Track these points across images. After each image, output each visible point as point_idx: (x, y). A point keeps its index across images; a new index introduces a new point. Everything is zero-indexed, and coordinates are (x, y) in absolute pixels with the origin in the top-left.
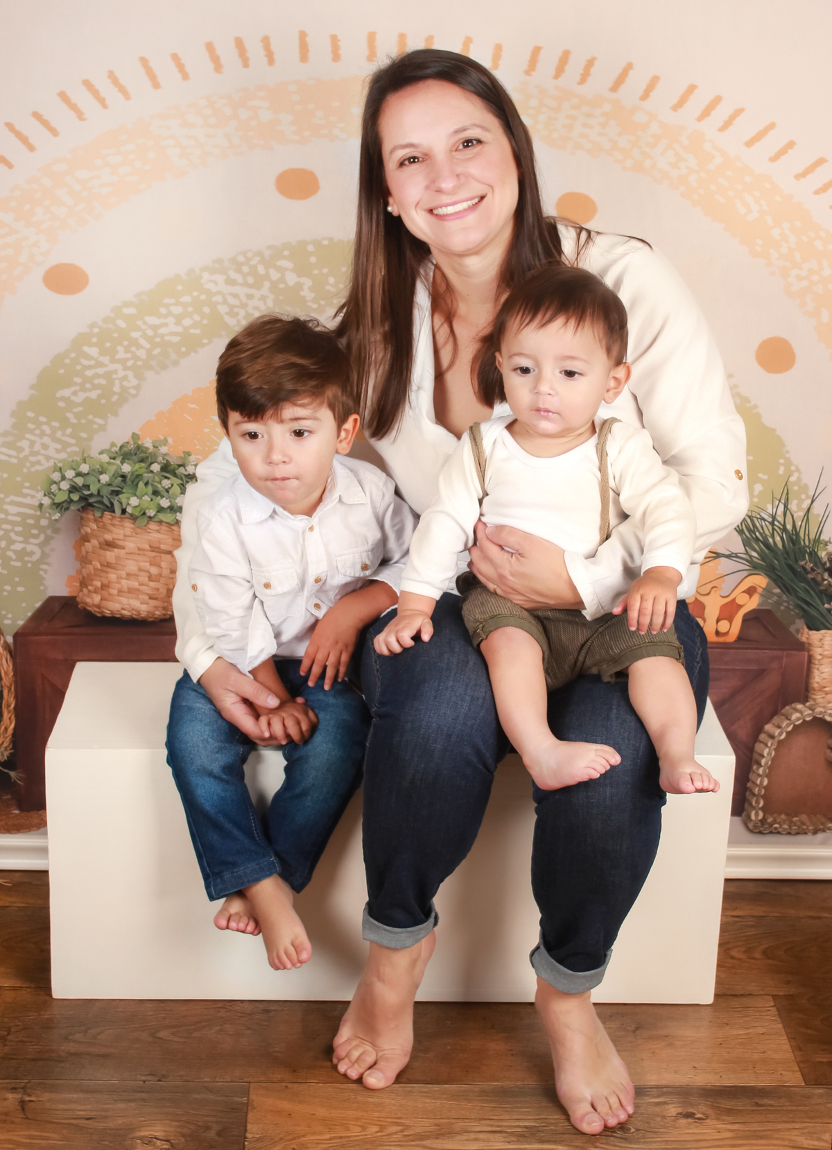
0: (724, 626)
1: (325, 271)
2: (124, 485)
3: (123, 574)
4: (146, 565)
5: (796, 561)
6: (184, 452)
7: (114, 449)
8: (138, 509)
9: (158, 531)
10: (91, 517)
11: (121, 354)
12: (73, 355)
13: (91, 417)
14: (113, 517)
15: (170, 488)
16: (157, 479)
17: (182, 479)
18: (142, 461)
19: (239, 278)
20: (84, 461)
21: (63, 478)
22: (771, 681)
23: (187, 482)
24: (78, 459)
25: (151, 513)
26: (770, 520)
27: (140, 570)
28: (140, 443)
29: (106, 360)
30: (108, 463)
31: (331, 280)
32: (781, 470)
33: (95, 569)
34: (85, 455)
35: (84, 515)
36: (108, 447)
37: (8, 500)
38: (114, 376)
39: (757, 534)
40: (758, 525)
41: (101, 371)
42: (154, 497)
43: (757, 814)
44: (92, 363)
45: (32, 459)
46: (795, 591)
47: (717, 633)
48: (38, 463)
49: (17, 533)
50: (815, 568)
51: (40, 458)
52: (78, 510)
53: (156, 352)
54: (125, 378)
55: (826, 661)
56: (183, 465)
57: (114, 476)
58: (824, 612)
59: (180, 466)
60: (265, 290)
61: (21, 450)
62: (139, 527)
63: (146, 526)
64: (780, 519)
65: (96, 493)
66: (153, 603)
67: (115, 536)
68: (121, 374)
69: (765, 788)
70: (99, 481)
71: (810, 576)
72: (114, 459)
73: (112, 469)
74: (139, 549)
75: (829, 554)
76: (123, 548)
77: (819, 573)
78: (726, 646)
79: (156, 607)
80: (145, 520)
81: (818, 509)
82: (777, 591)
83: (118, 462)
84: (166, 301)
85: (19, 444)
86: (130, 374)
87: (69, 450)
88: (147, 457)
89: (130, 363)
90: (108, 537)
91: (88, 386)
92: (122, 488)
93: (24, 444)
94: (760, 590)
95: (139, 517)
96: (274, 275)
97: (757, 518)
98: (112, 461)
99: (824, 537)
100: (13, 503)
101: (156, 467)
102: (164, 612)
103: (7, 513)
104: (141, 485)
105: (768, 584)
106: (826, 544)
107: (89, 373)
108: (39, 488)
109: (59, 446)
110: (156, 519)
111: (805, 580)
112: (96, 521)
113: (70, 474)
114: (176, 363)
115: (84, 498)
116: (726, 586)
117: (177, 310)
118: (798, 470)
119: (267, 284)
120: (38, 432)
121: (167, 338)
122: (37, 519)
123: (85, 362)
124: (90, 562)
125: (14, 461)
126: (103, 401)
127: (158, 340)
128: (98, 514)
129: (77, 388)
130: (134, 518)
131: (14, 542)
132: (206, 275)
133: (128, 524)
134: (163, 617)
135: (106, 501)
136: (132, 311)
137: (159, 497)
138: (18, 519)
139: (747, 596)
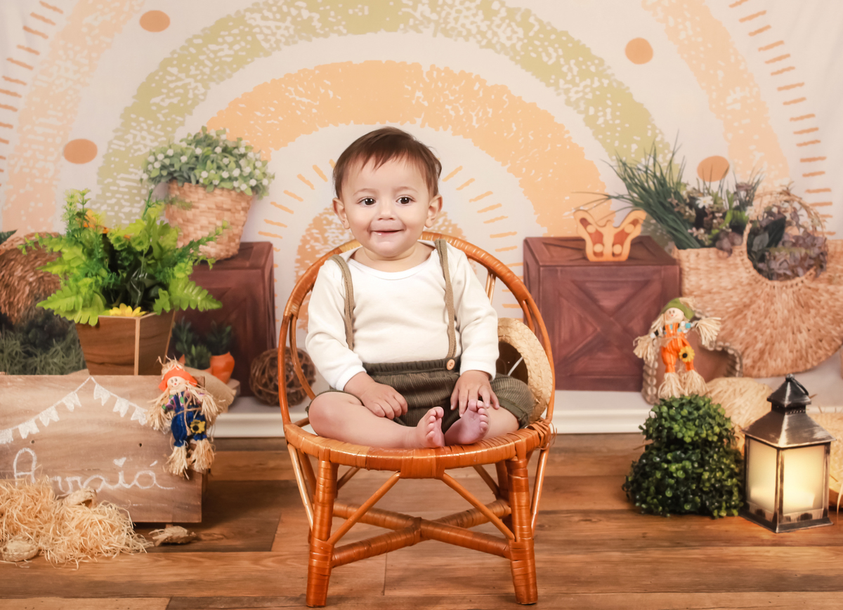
0: (618, 249)
1: (328, 7)
2: (196, 163)
3: (198, 226)
4: (213, 220)
5: (665, 198)
6: (237, 138)
7: (191, 138)
8: (207, 180)
9: (221, 195)
10: (175, 186)
11: (193, 72)
12: (161, 73)
13: (174, 116)
14: (191, 187)
15: (228, 164)
16: (219, 158)
17: (236, 157)
18: (209, 145)
19: (270, 15)
20: (170, 147)
21: (156, 160)
22: (655, 288)
23: (240, 159)
24: (166, 146)
25: (216, 182)
26: (644, 169)
27: (210, 223)
28: (207, 133)
29: (182, 76)
30: (187, 148)
31: (332, 13)
32: (649, 133)
33: (179, 224)
34: (171, 143)
35: (171, 186)
36: (185, 136)
37: (119, 177)
38: (189, 87)
39: (636, 180)
40: (636, 174)
41: (179, 84)
42: (218, 171)
43: (652, 390)
44: (174, 78)
45: (135, 147)
46: (666, 221)
47: (614, 255)
48: (139, 150)
49: (126, 200)
50: (679, 204)
51: (141, 146)
52: (167, 182)
53: (217, 68)
54: (196, 88)
55: (692, 272)
56: (236, 148)
57: (190, 157)
58: (689, 236)
59: (235, 148)
60: (288, 23)
61: (127, 141)
62: (208, 193)
63: (213, 191)
64: (651, 168)
65: (178, 169)
66: (219, 247)
67: (192, 200)
68: (193, 85)
69: (657, 370)
70: (180, 161)
71: (676, 210)
72: (190, 145)
73: (189, 152)
74: (209, 208)
75: (688, 193)
76: (197, 208)
77: (682, 207)
78: (619, 264)
79: (221, 250)
80: (212, 188)
81: (677, 160)
82: (653, 221)
83: (193, 147)
84: (222, 33)
85: (126, 137)
86: (199, 85)
87: (159, 140)
88: (212, 143)
89: (199, 77)
90: (188, 200)
91: (171, 94)
92: (196, 165)
93: (129, 137)
94: (641, 222)
95: (208, 186)
96: (294, 12)
97: (635, 169)
98: (189, 146)
99: (684, 180)
100: (123, 179)
101: (219, 150)
102: (227, 253)
103: (118, 186)
104: (209, 162)
105: (647, 217)
106: (686, 185)
107: (172, 86)
108: (140, 167)
109: (152, 137)
110: (220, 186)
111: (672, 212)
112: (179, 189)
113: (161, 157)
114: (230, 76)
115: (170, 174)
116: (617, 219)
117: (230, 39)
118: (661, 133)
119: (289, 19)
120: (138, 128)
121: (224, 59)
122: (139, 189)
123: (169, 78)
124: (176, 219)
125: (123, 149)
126: (182, 105)
127: (217, 60)
128: (180, 184)
129: (164, 96)
130: (204, 186)
131: (123, 206)
132: (248, 15)
133: (201, 191)
134: (226, 257)
135: (186, 175)
136: (199, 41)
137: (221, 171)
138: (126, 190)
139: (632, 226)
